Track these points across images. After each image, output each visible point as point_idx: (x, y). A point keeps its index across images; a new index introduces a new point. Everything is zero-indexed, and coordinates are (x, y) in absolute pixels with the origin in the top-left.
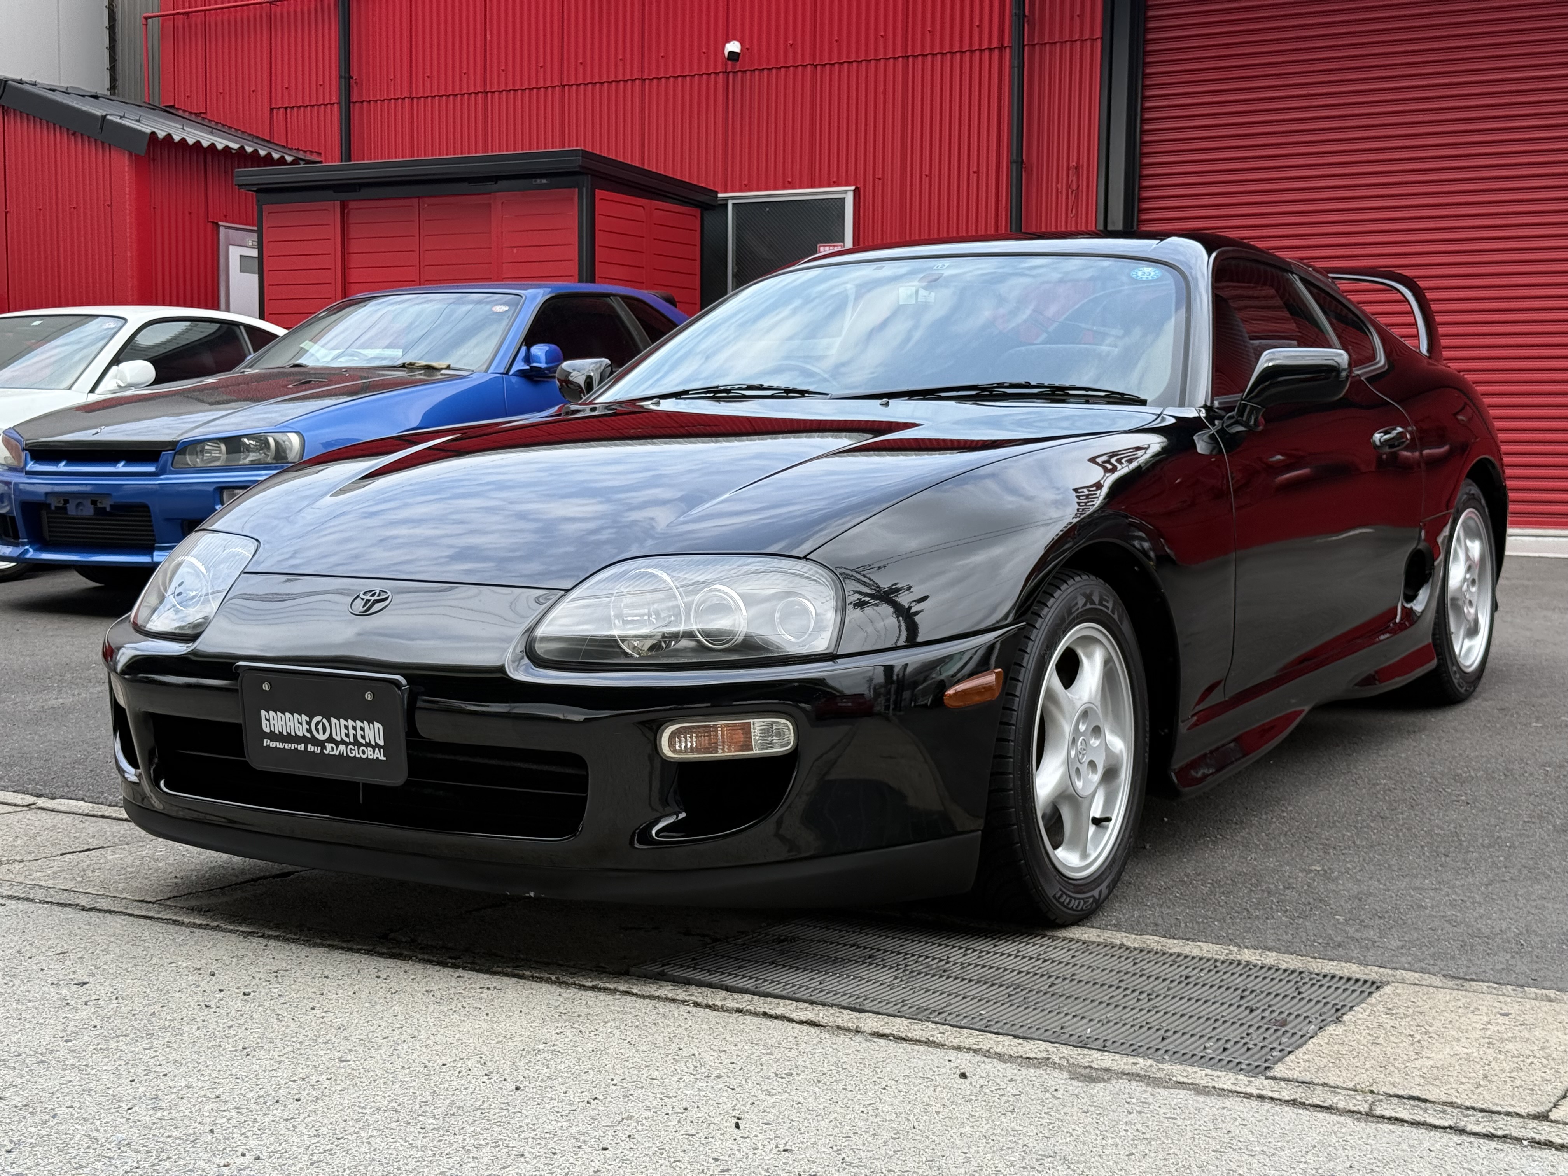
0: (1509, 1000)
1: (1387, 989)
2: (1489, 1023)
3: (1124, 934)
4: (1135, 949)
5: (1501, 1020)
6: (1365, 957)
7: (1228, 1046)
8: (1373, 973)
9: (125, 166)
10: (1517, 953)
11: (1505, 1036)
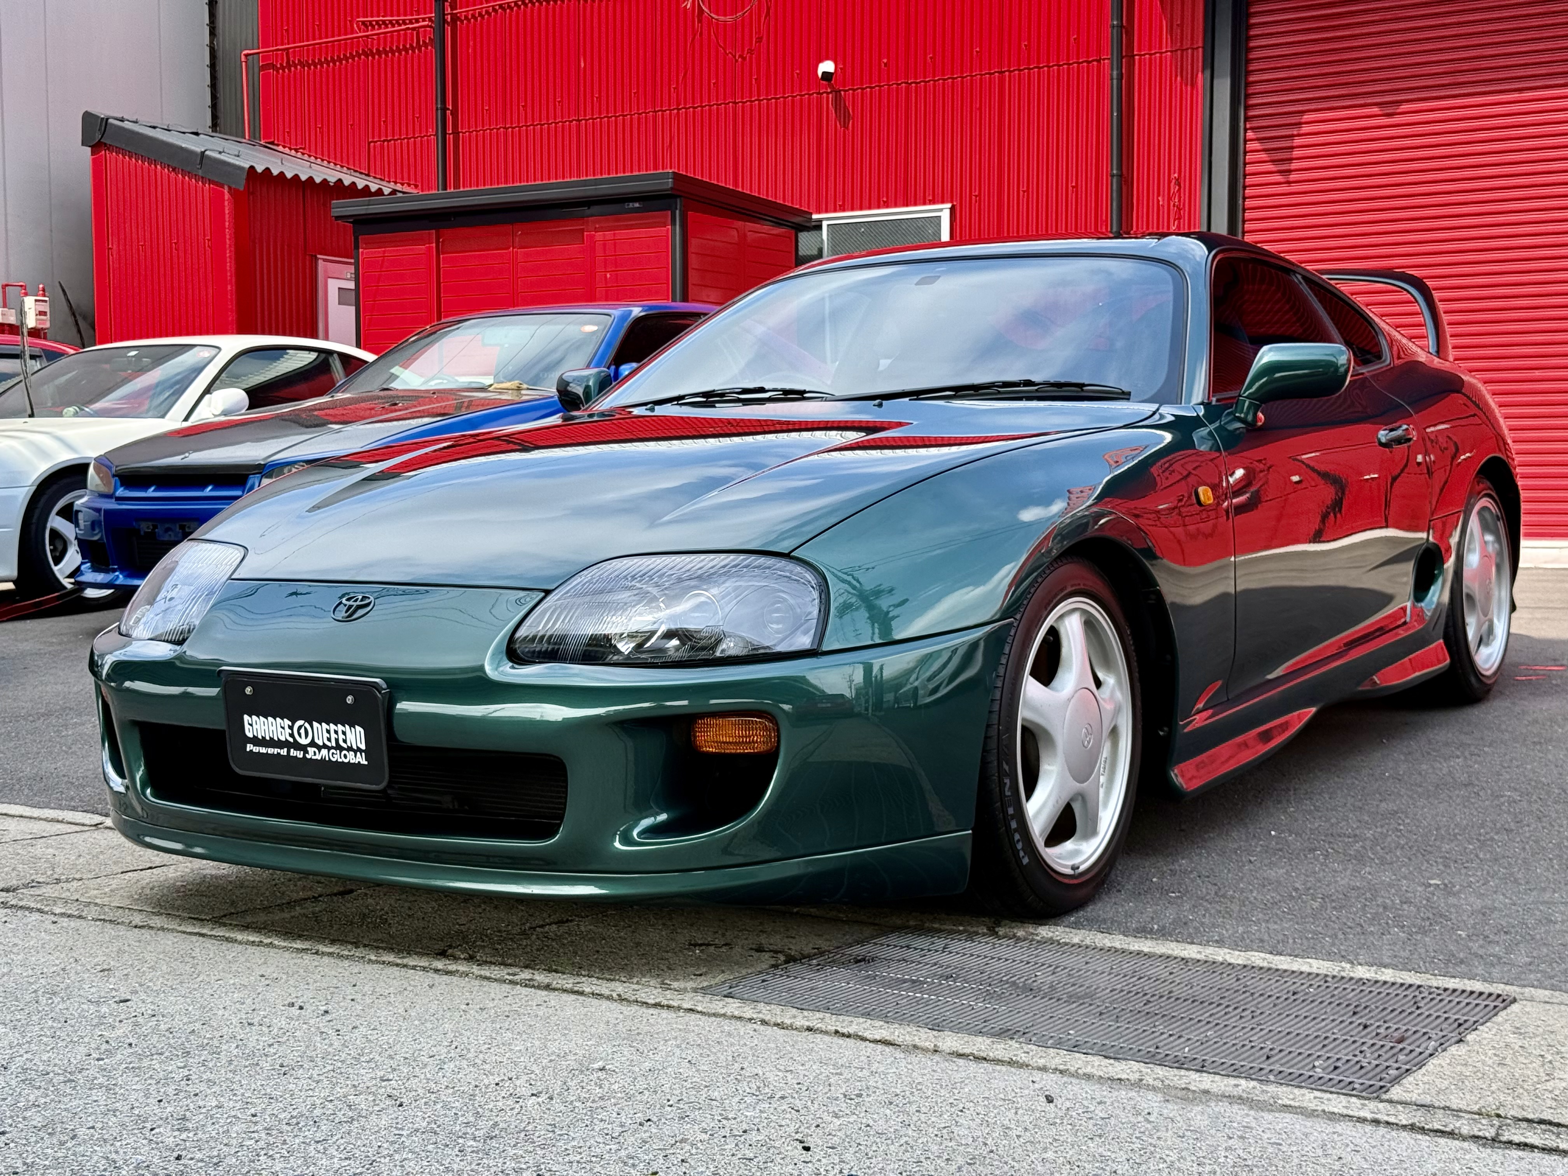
3: (1226, 950)
6: (1490, 974)
7: (1339, 1064)
9: (224, 200)
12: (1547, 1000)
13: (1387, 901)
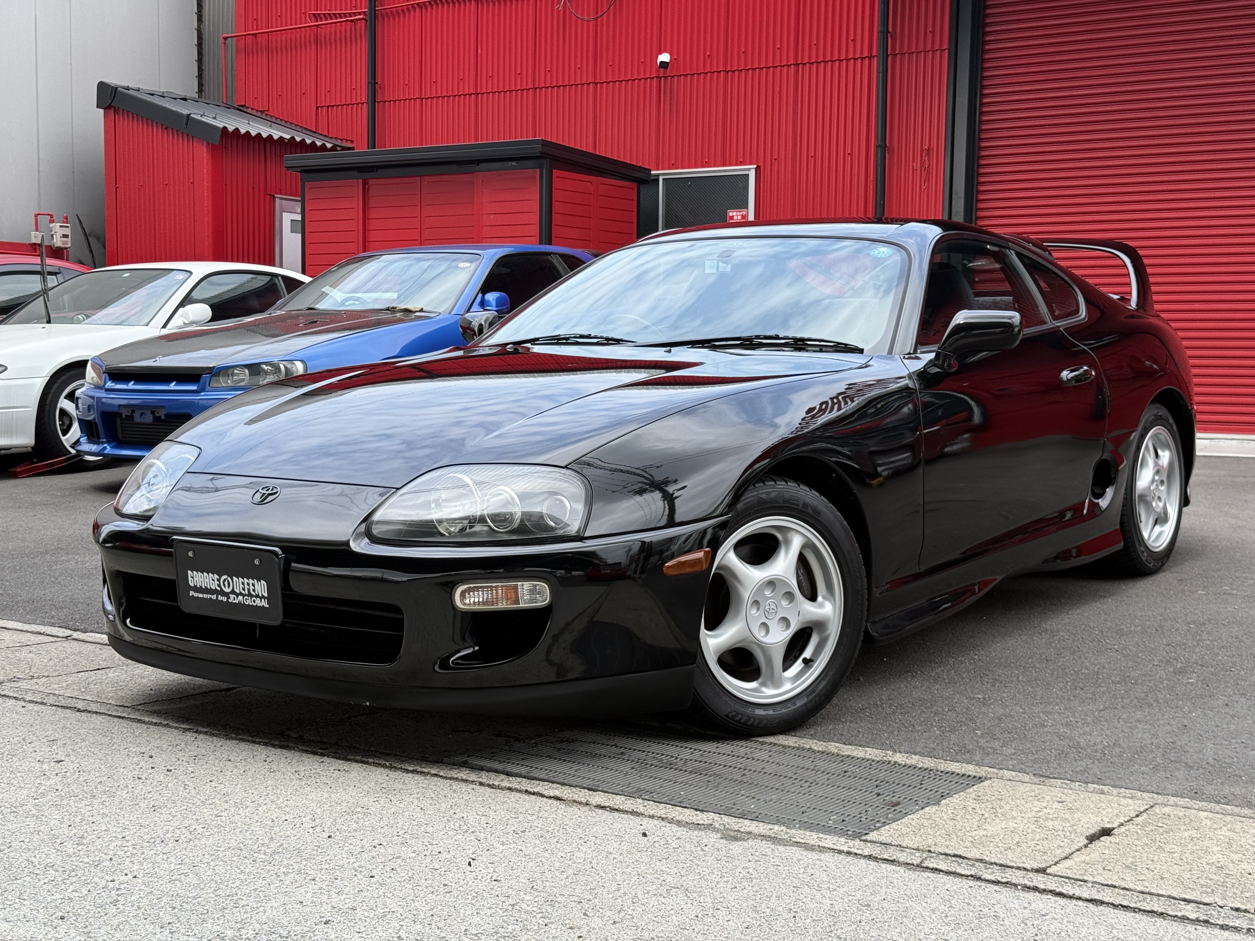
0: (1070, 792)
1: (986, 783)
2: (1046, 808)
3: (815, 741)
4: (818, 752)
5: (1057, 805)
7: (847, 818)
8: (982, 771)
9: (204, 152)
10: (1098, 760)
11: (1051, 816)
12: (1012, 778)
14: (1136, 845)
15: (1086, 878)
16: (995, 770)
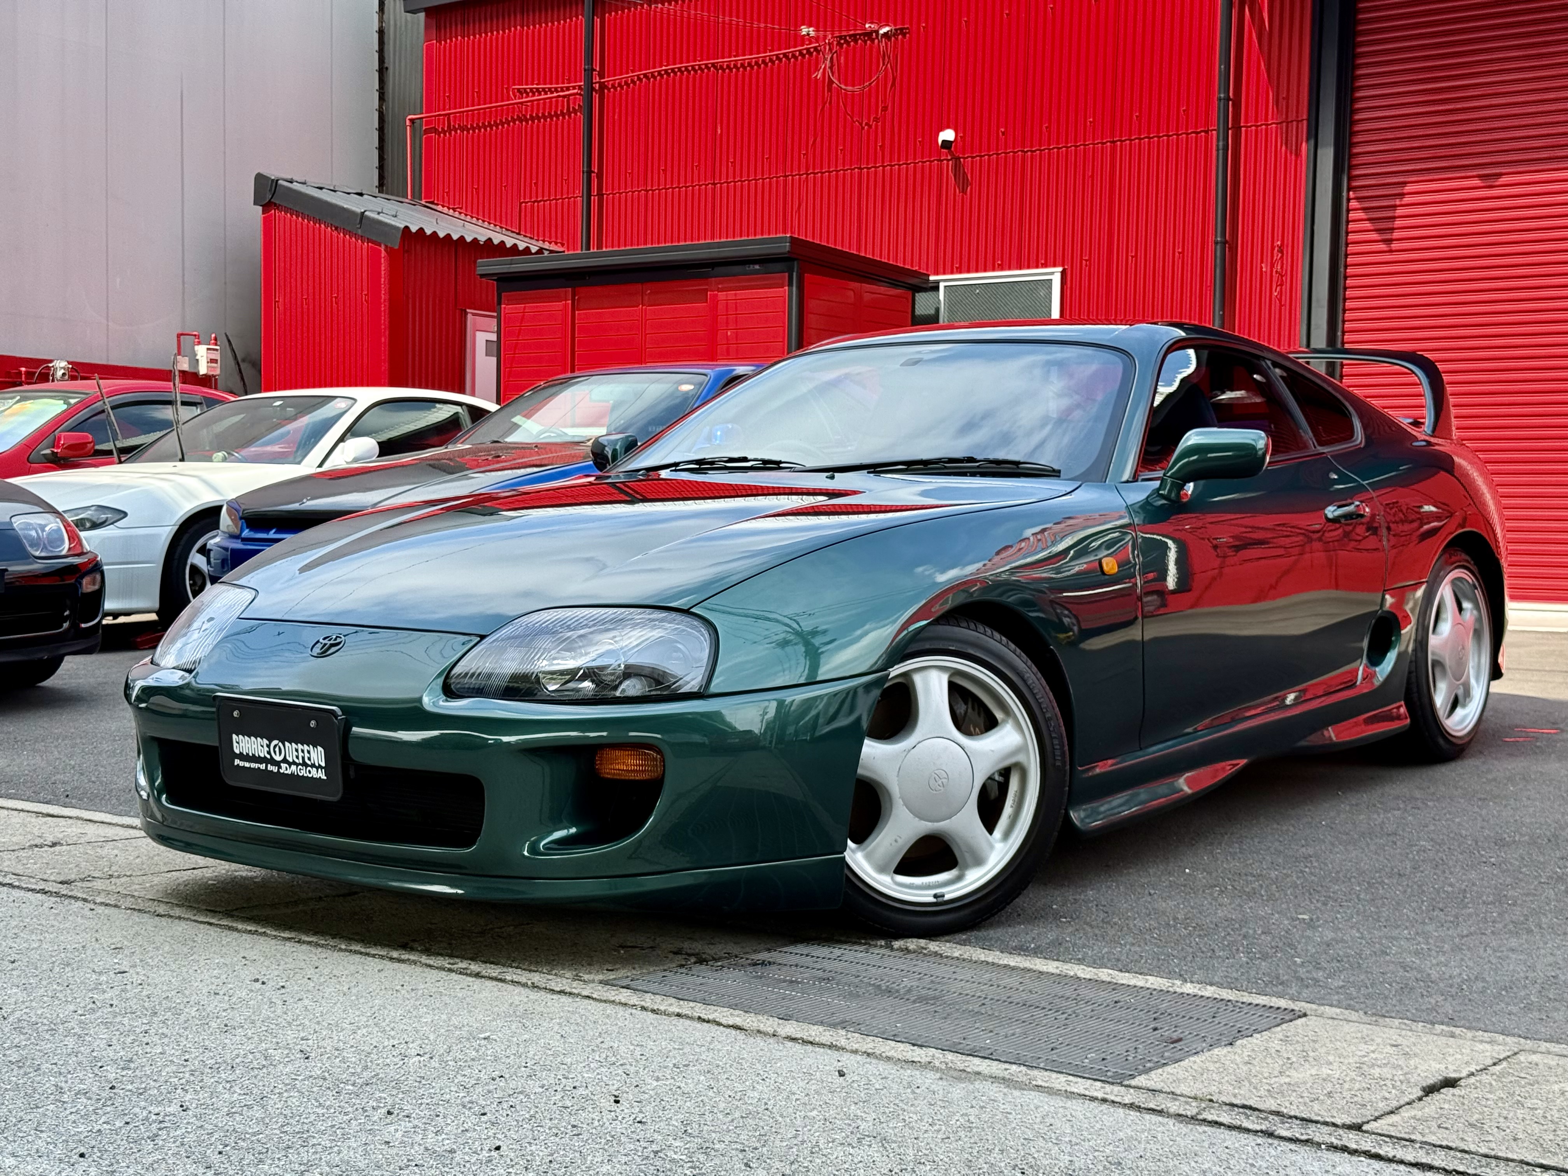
0: (1410, 1034)
1: (1300, 1021)
2: (1373, 1052)
3: (1082, 967)
4: (1085, 979)
5: (1389, 1049)
6: (1299, 993)
7: (1109, 1057)
8: (1299, 1007)
9: (381, 258)
10: (1452, 996)
11: (1379, 1062)
12: (1334, 1016)
13: (1251, 932)
14: (1487, 1099)
15: (1413, 1137)
16: (1314, 1006)
